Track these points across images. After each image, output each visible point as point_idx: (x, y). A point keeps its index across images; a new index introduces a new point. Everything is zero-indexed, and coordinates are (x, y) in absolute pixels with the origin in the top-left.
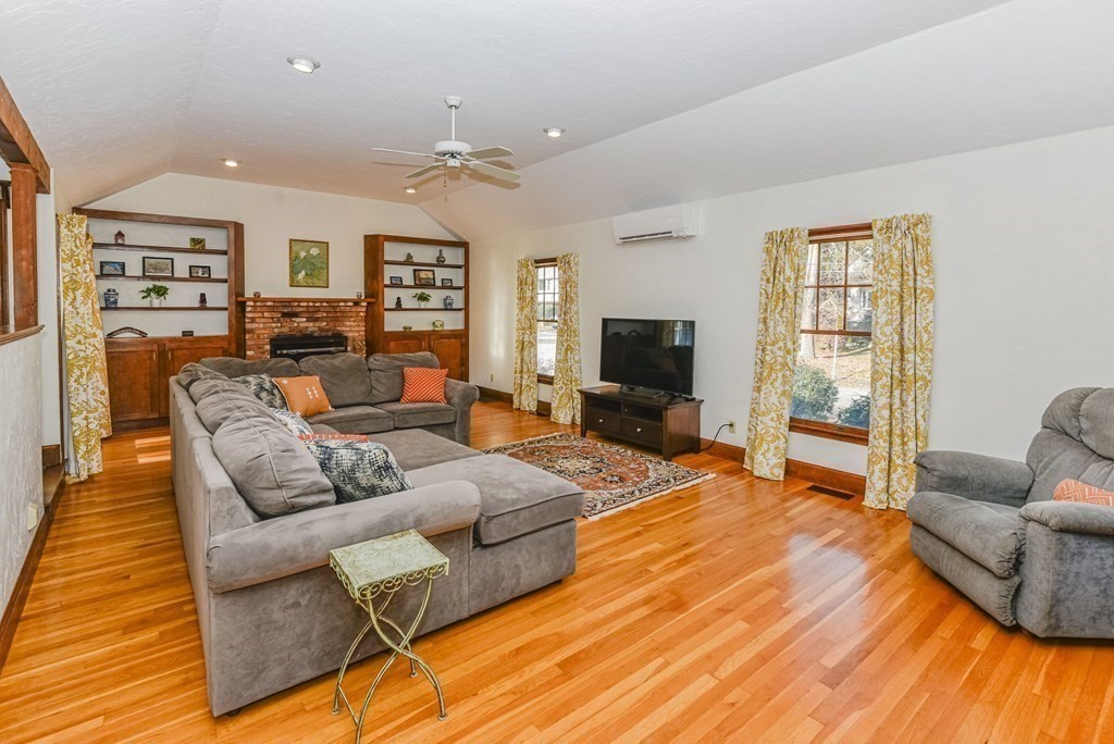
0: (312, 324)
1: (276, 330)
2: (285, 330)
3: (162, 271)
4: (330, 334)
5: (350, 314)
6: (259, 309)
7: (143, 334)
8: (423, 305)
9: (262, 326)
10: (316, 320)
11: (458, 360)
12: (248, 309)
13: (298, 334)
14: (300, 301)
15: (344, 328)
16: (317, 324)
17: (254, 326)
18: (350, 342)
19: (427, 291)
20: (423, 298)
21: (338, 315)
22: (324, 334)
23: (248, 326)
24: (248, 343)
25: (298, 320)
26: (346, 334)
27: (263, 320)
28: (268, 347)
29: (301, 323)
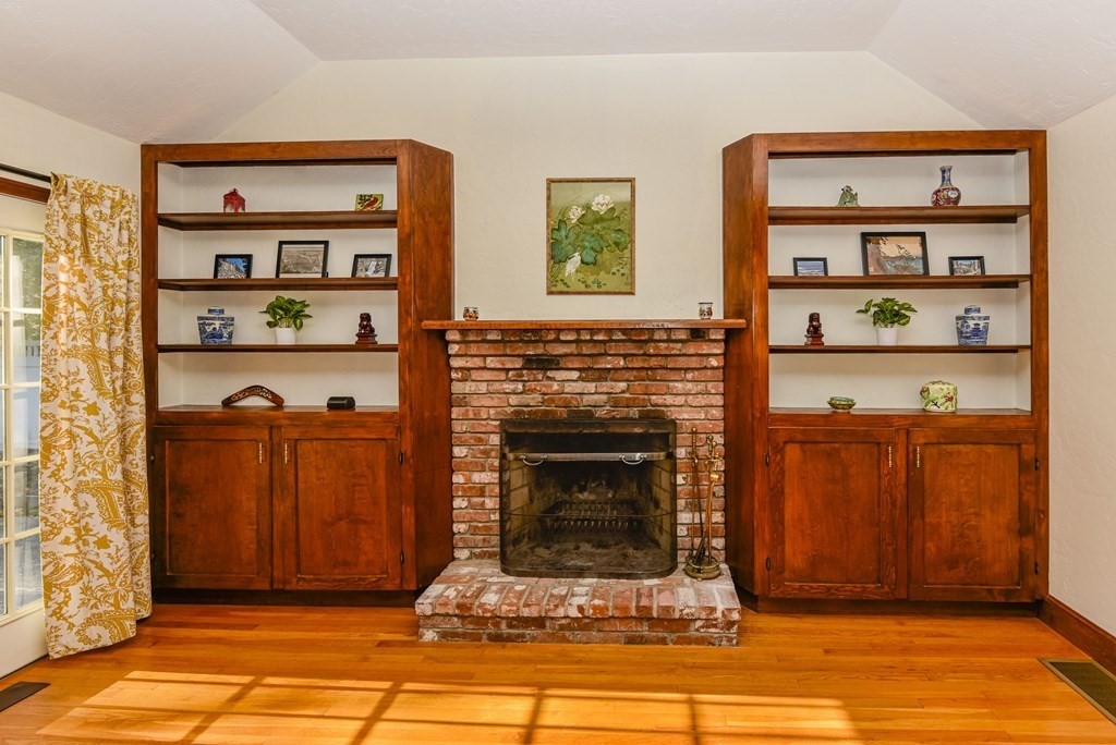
0: (591, 387)
1: (514, 400)
2: (533, 399)
3: (308, 269)
4: (634, 412)
5: (682, 362)
6: (473, 350)
7: (277, 401)
8: (889, 336)
9: (483, 387)
10: (602, 375)
11: (1006, 514)
12: (454, 349)
13: (563, 413)
14: (559, 329)
15: (669, 400)
16: (605, 386)
17: (468, 387)
18: (683, 438)
19: (900, 296)
20: (891, 315)
21: (654, 362)
22: (621, 412)
23: (457, 388)
24: (457, 427)
25: (561, 375)
26: (674, 414)
27: (487, 375)
28: (495, 439)
29: (569, 385)
